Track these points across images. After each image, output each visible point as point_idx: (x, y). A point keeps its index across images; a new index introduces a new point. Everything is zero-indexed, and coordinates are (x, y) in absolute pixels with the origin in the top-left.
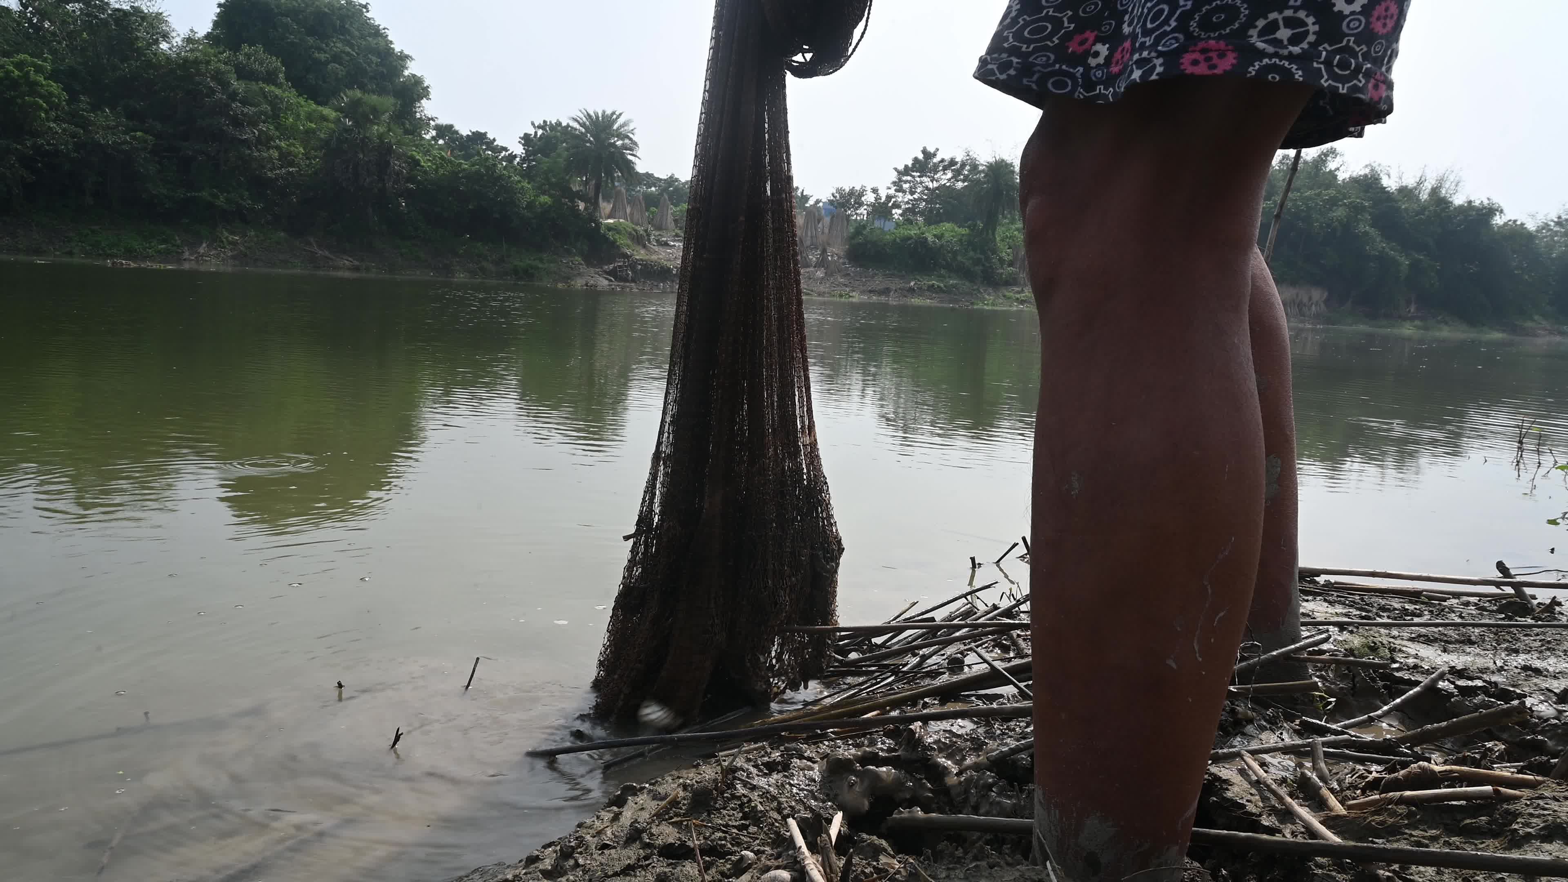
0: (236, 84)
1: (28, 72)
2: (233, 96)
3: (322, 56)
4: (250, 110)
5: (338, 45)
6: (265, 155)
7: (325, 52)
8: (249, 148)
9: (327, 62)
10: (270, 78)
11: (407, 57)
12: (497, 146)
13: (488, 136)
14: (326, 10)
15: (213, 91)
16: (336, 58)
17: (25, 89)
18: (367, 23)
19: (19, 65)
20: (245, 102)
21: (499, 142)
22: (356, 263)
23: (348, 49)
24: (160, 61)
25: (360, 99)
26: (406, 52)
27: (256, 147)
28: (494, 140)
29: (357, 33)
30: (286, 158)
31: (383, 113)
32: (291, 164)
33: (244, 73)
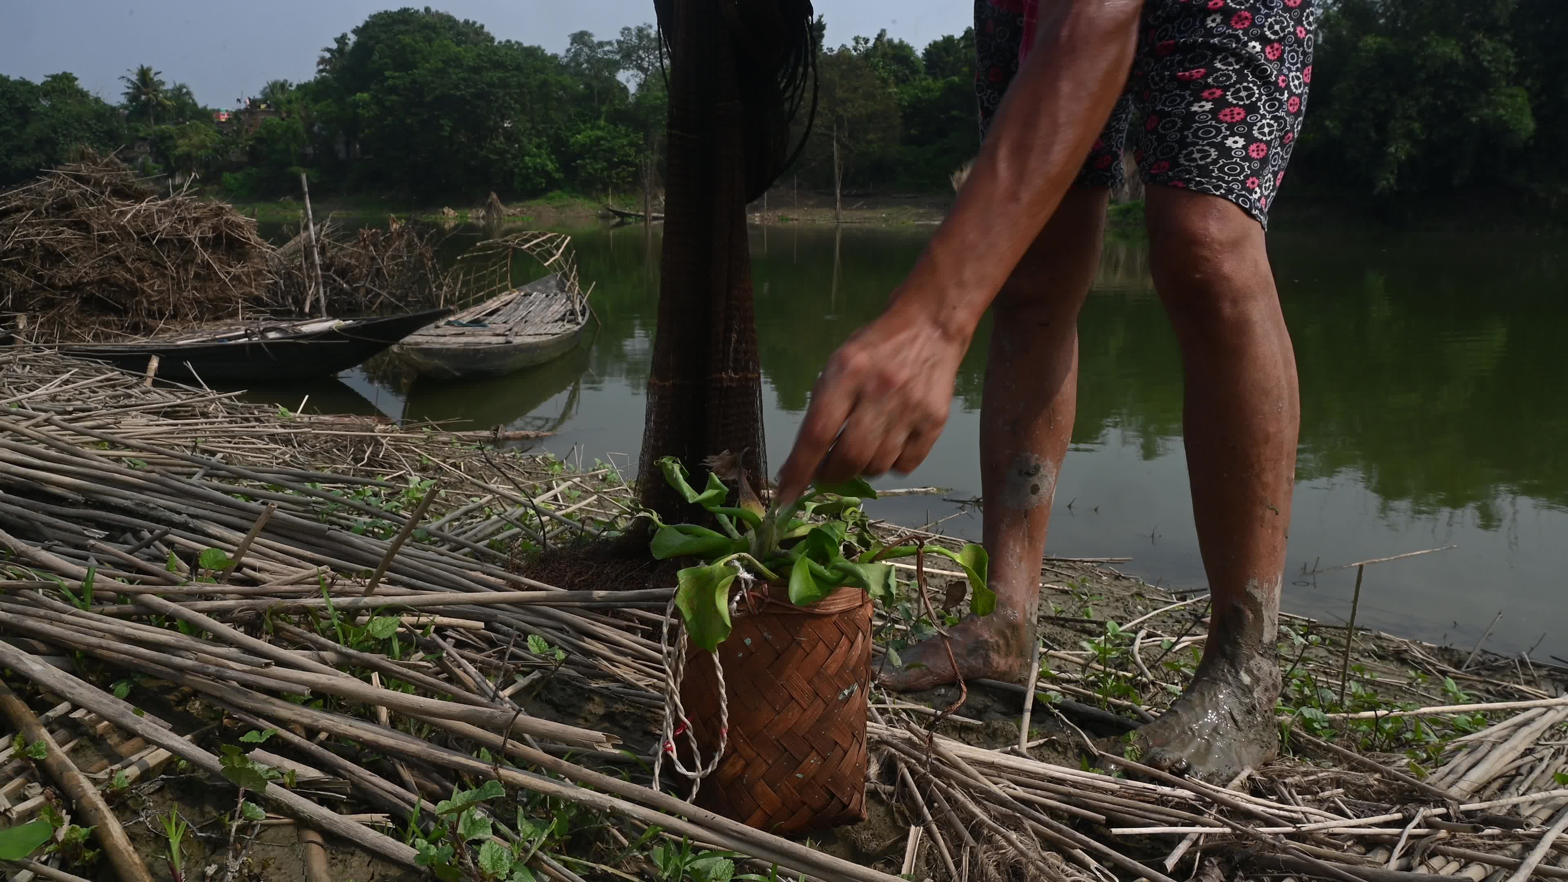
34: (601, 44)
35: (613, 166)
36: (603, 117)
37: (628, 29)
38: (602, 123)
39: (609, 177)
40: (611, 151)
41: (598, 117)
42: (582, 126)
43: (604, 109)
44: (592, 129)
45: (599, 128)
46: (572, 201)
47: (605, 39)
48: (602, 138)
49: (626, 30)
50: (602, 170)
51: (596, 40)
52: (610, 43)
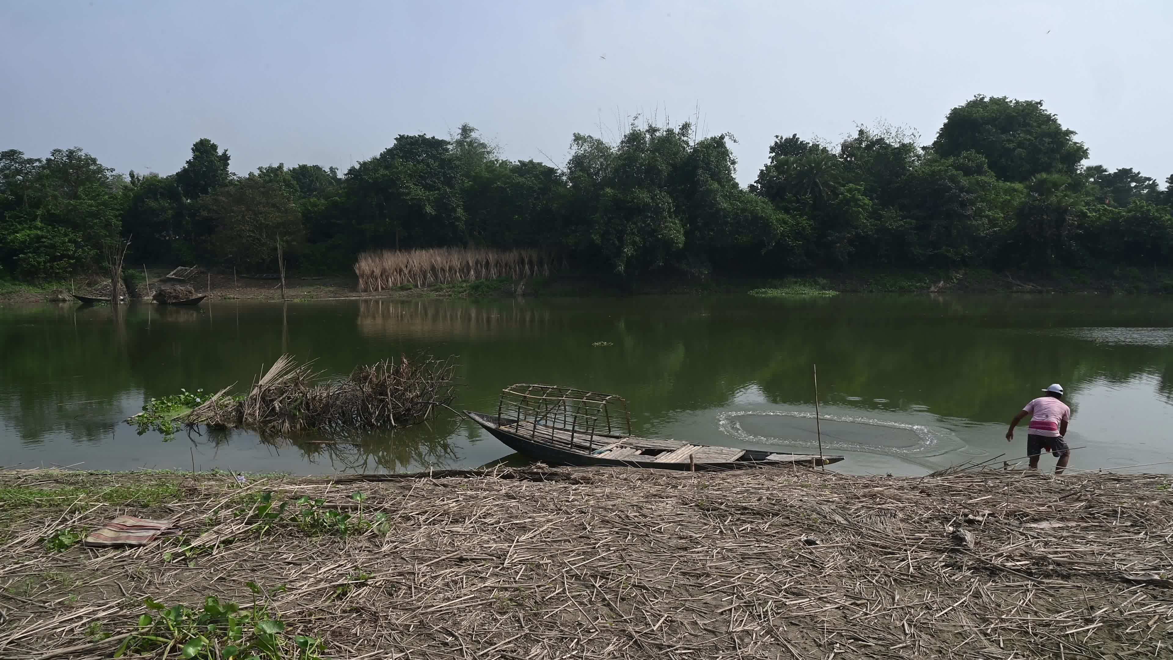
0: (964, 181)
1: (855, 194)
2: (962, 190)
3: (1011, 146)
4: (972, 196)
5: (1021, 135)
6: (980, 222)
7: (1013, 142)
8: (970, 219)
9: (1014, 149)
10: (979, 171)
11: (1072, 132)
12: (1142, 177)
13: (1134, 171)
14: (1014, 114)
15: (950, 188)
16: (1020, 145)
17: (852, 204)
18: (1042, 115)
19: (850, 191)
20: (968, 192)
21: (1143, 175)
22: (1039, 288)
23: (1029, 137)
24: (919, 175)
25: (1045, 179)
26: (1071, 129)
27: (973, 218)
28: (1139, 173)
29: (1035, 124)
30: (993, 222)
31: (1061, 186)
32: (995, 226)
33: (967, 172)
34: (30, 161)
35: (54, 259)
36: (39, 219)
37: (59, 151)
38: (39, 224)
39: (51, 267)
40: (53, 246)
41: (35, 219)
42: (19, 227)
43: (39, 212)
44: (30, 229)
45: (36, 228)
46: (17, 288)
47: (35, 157)
48: (42, 237)
49: (56, 152)
50: (45, 262)
51: (26, 157)
52: (39, 160)
